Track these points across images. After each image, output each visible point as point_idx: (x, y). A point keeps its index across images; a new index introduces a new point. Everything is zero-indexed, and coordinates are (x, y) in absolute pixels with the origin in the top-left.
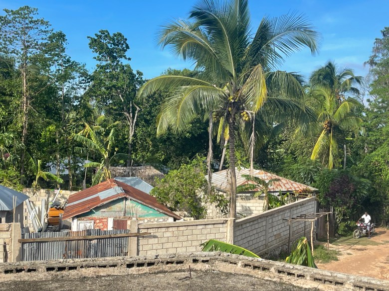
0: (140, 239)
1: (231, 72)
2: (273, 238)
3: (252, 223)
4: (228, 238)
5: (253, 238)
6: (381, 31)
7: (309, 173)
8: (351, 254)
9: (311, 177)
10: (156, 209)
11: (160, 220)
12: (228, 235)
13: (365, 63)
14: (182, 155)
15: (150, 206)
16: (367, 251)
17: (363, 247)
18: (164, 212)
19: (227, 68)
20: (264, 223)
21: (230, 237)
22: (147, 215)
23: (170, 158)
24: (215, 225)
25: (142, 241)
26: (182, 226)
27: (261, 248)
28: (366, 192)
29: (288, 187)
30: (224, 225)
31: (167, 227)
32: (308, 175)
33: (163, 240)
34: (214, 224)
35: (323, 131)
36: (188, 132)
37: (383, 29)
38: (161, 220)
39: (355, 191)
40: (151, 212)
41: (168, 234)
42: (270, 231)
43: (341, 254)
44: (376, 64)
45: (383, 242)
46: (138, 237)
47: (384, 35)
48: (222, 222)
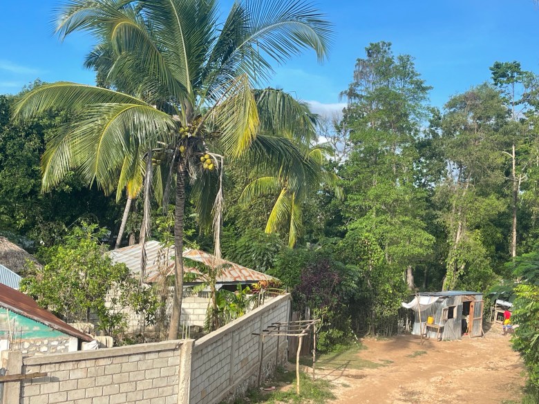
0: (25, 384)
1: (185, 85)
2: (239, 366)
3: (214, 345)
4: (182, 375)
5: (214, 370)
6: (366, 48)
7: (264, 254)
8: (348, 386)
9: (268, 260)
10: (47, 323)
11: (53, 344)
12: (183, 369)
13: (342, 94)
14: (53, 220)
15: (36, 318)
16: (368, 379)
17: (359, 372)
18: (61, 328)
19: (178, 77)
20: (229, 344)
21: (186, 372)
22: (29, 335)
23: (34, 224)
24: (161, 354)
25: (29, 390)
26: (104, 358)
27: (224, 386)
28: (355, 286)
29: (236, 275)
30: (177, 353)
31: (76, 361)
32: (263, 257)
33: (70, 385)
34: (159, 352)
35: (283, 191)
36: (66, 184)
37: (368, 46)
38: (55, 343)
39: (340, 284)
40: (37, 328)
41: (79, 374)
42: (236, 355)
43: (333, 387)
44: (357, 96)
45: (382, 363)
46: (22, 382)
47: (370, 55)
48: (174, 347)
